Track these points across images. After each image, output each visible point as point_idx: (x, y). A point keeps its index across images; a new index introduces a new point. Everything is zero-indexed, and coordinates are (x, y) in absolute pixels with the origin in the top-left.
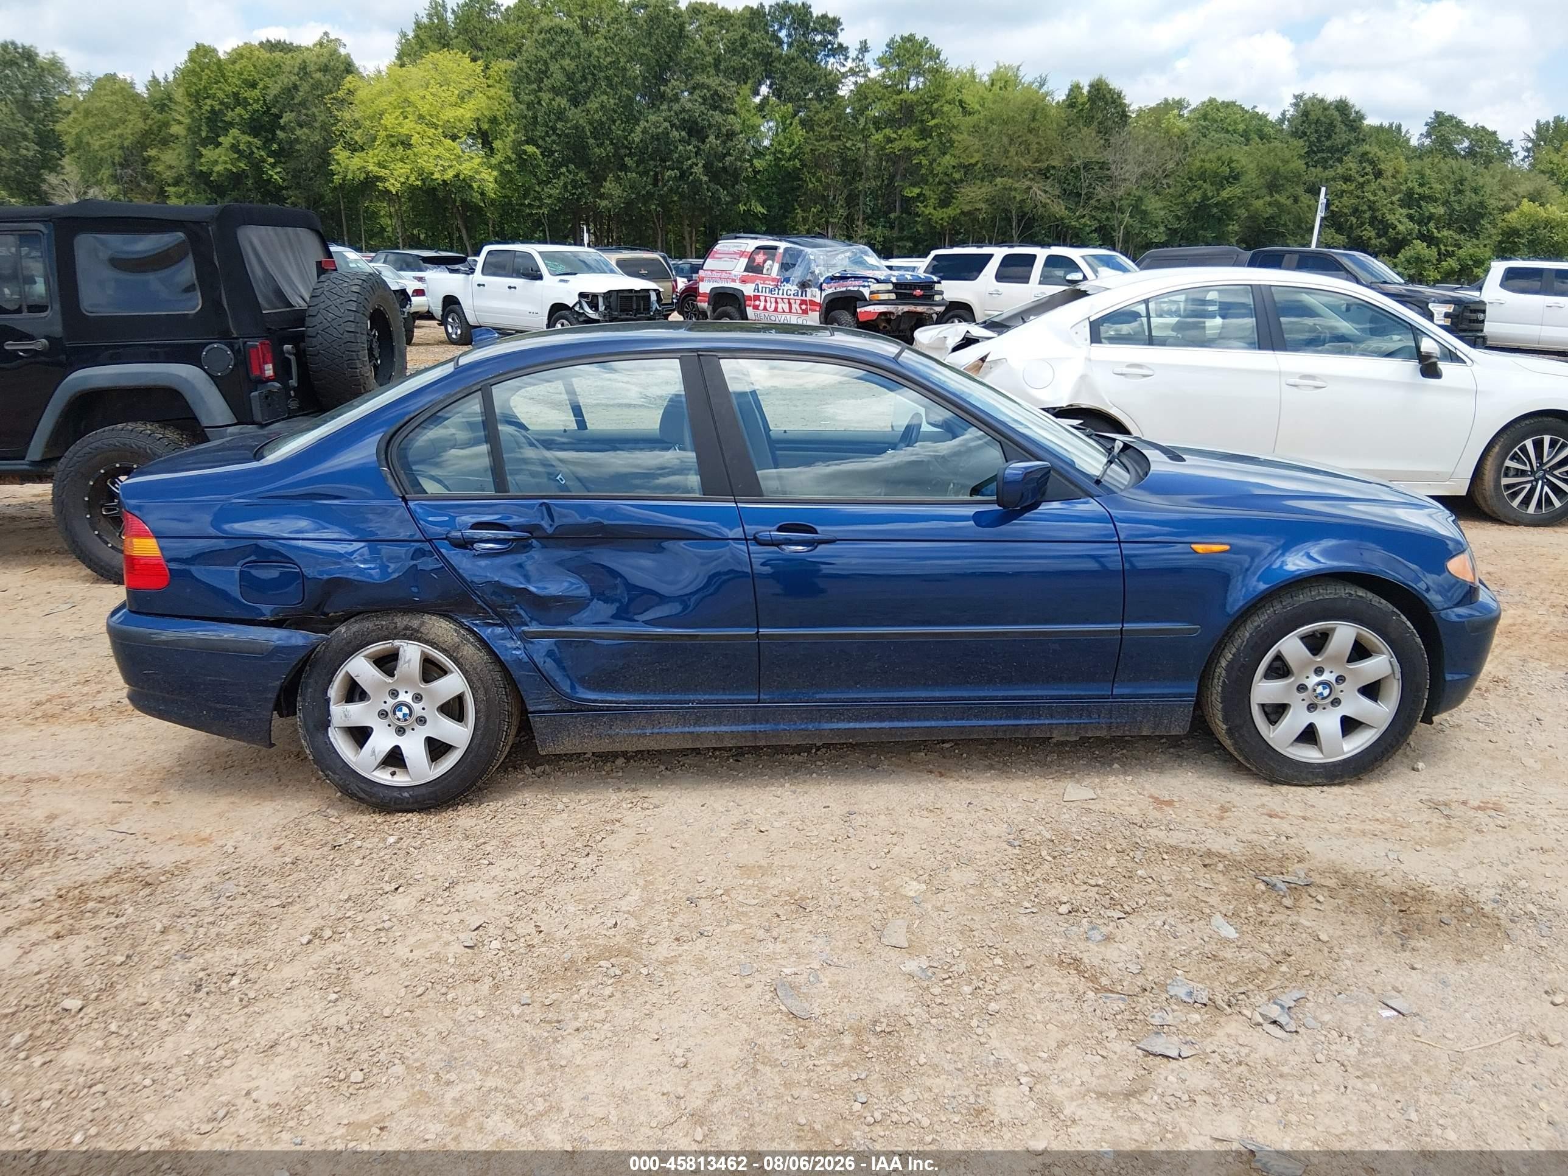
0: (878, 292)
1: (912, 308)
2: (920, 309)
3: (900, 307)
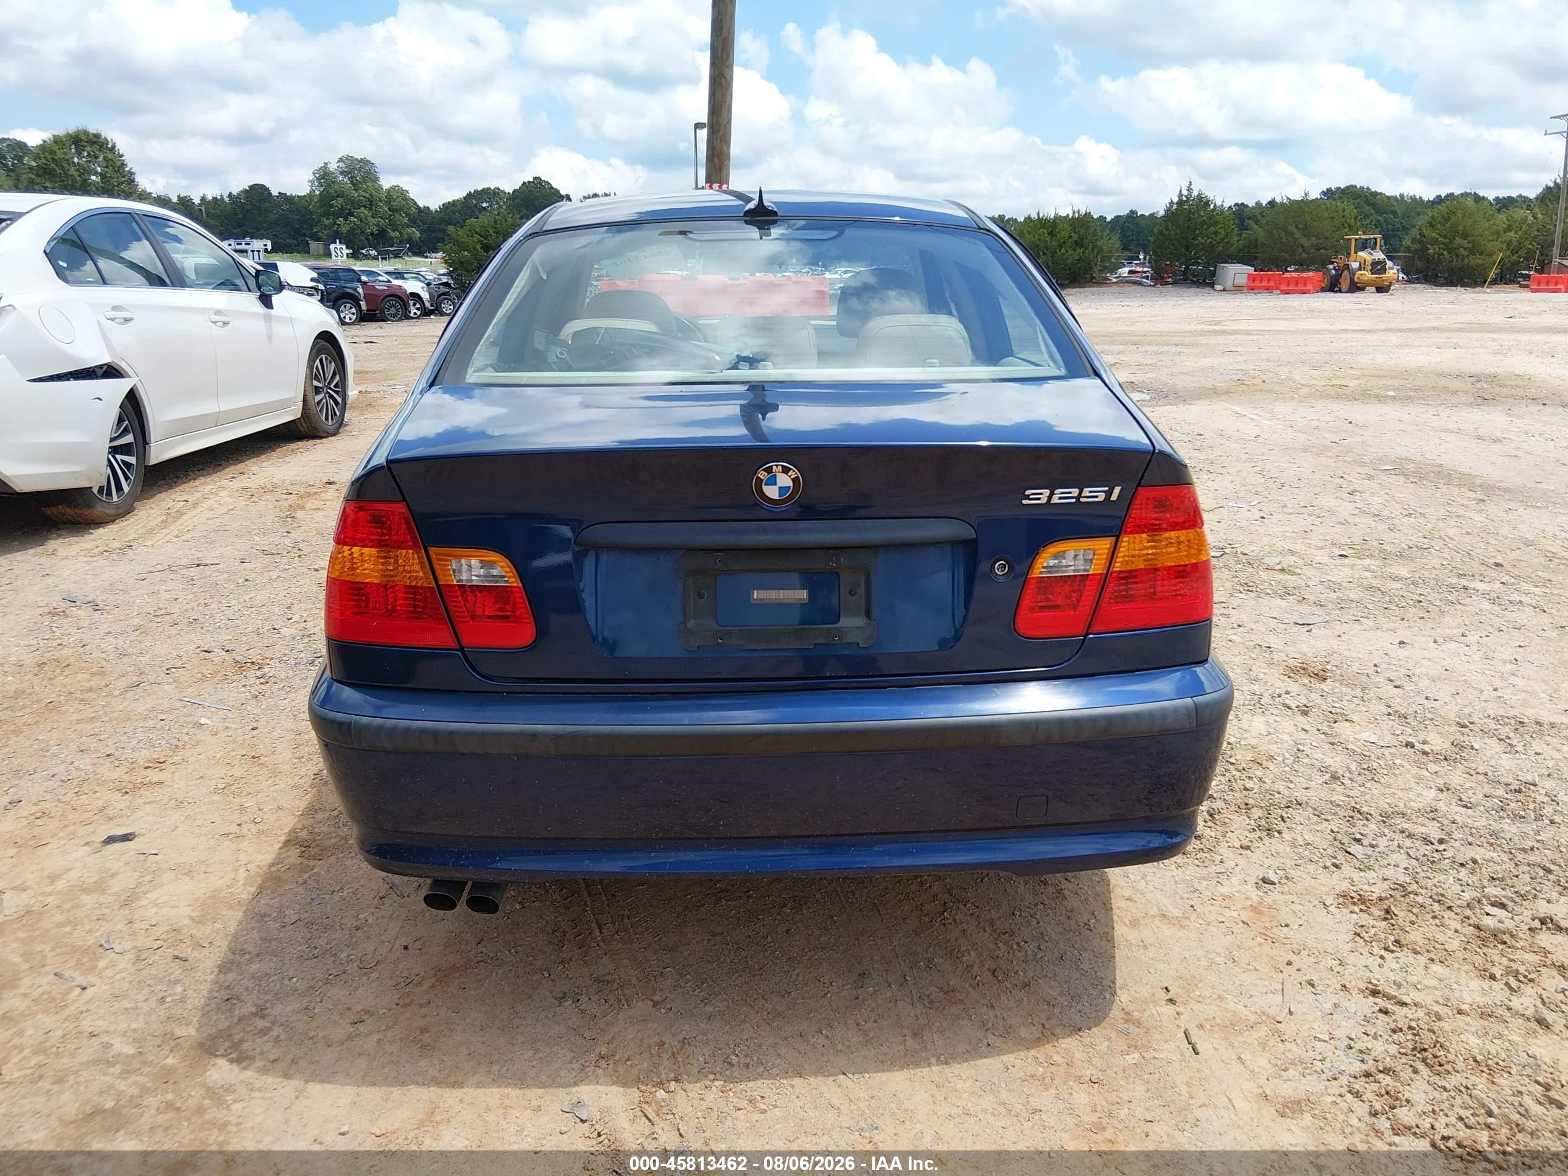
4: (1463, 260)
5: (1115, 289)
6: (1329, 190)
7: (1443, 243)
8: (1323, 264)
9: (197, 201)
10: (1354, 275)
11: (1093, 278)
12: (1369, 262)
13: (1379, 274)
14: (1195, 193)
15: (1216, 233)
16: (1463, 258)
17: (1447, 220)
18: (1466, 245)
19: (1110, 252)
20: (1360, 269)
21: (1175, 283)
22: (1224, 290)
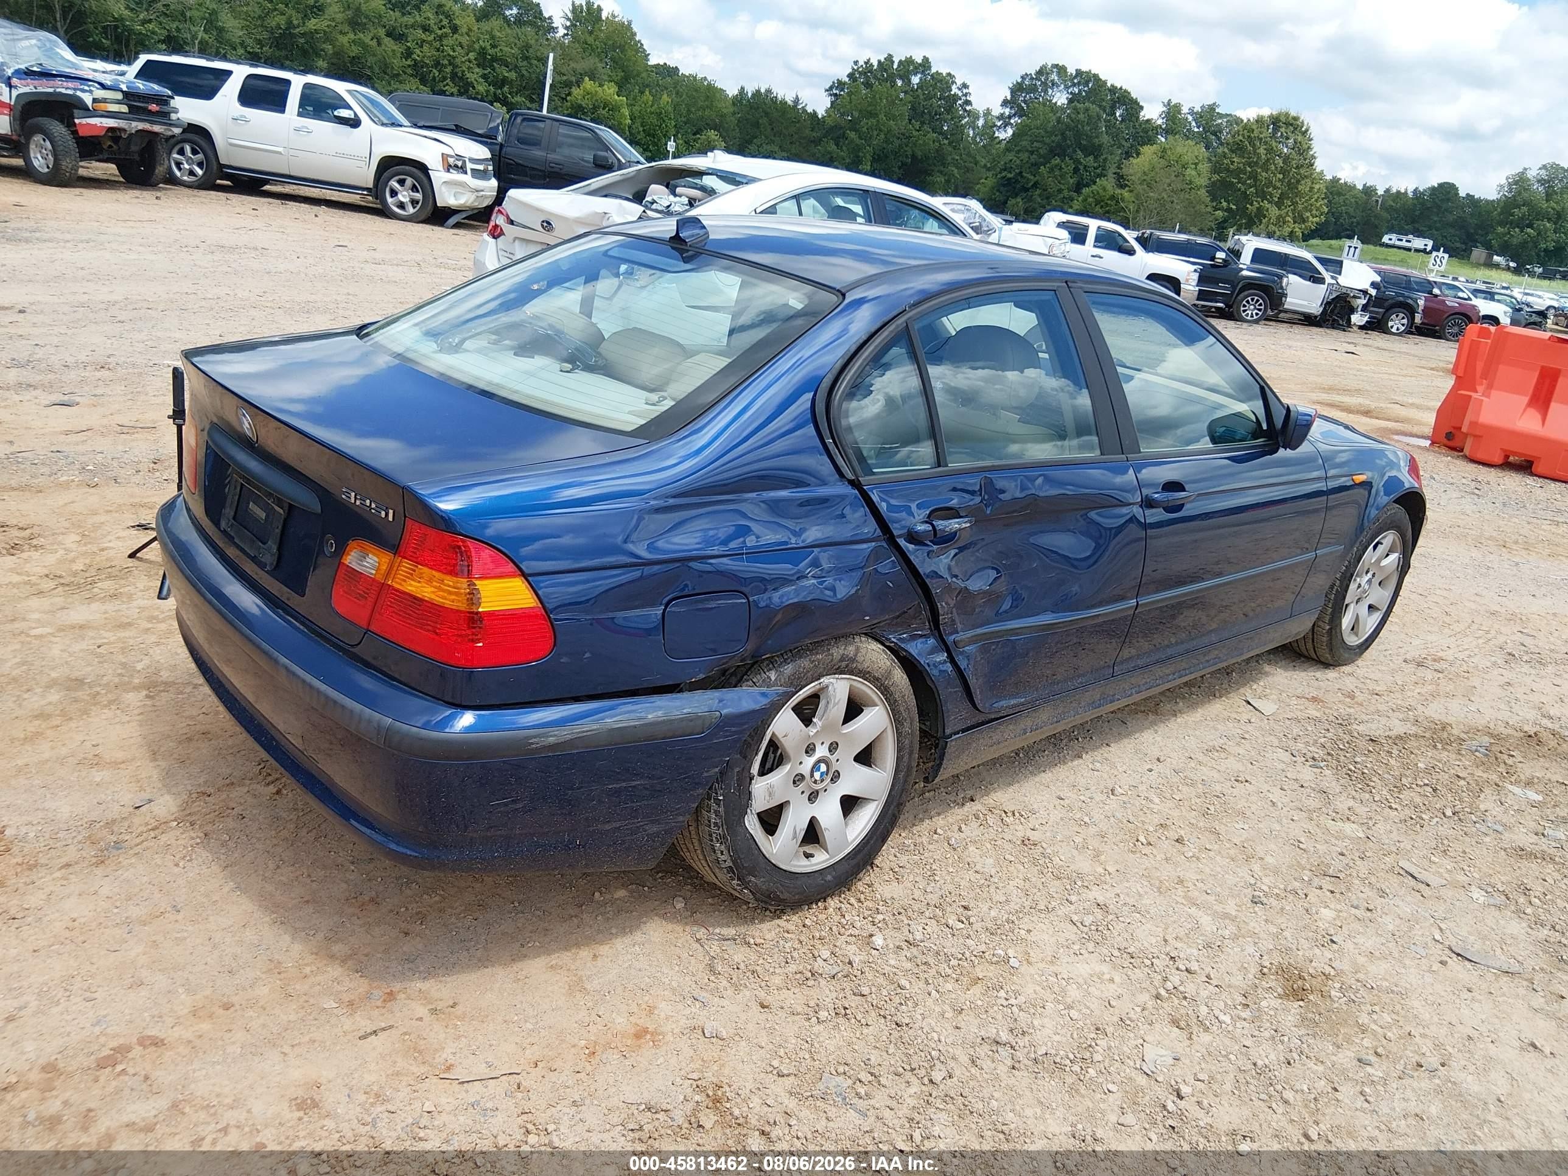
0: (104, 101)
1: (146, 126)
2: (157, 128)
3: (134, 124)
9: (1380, 192)
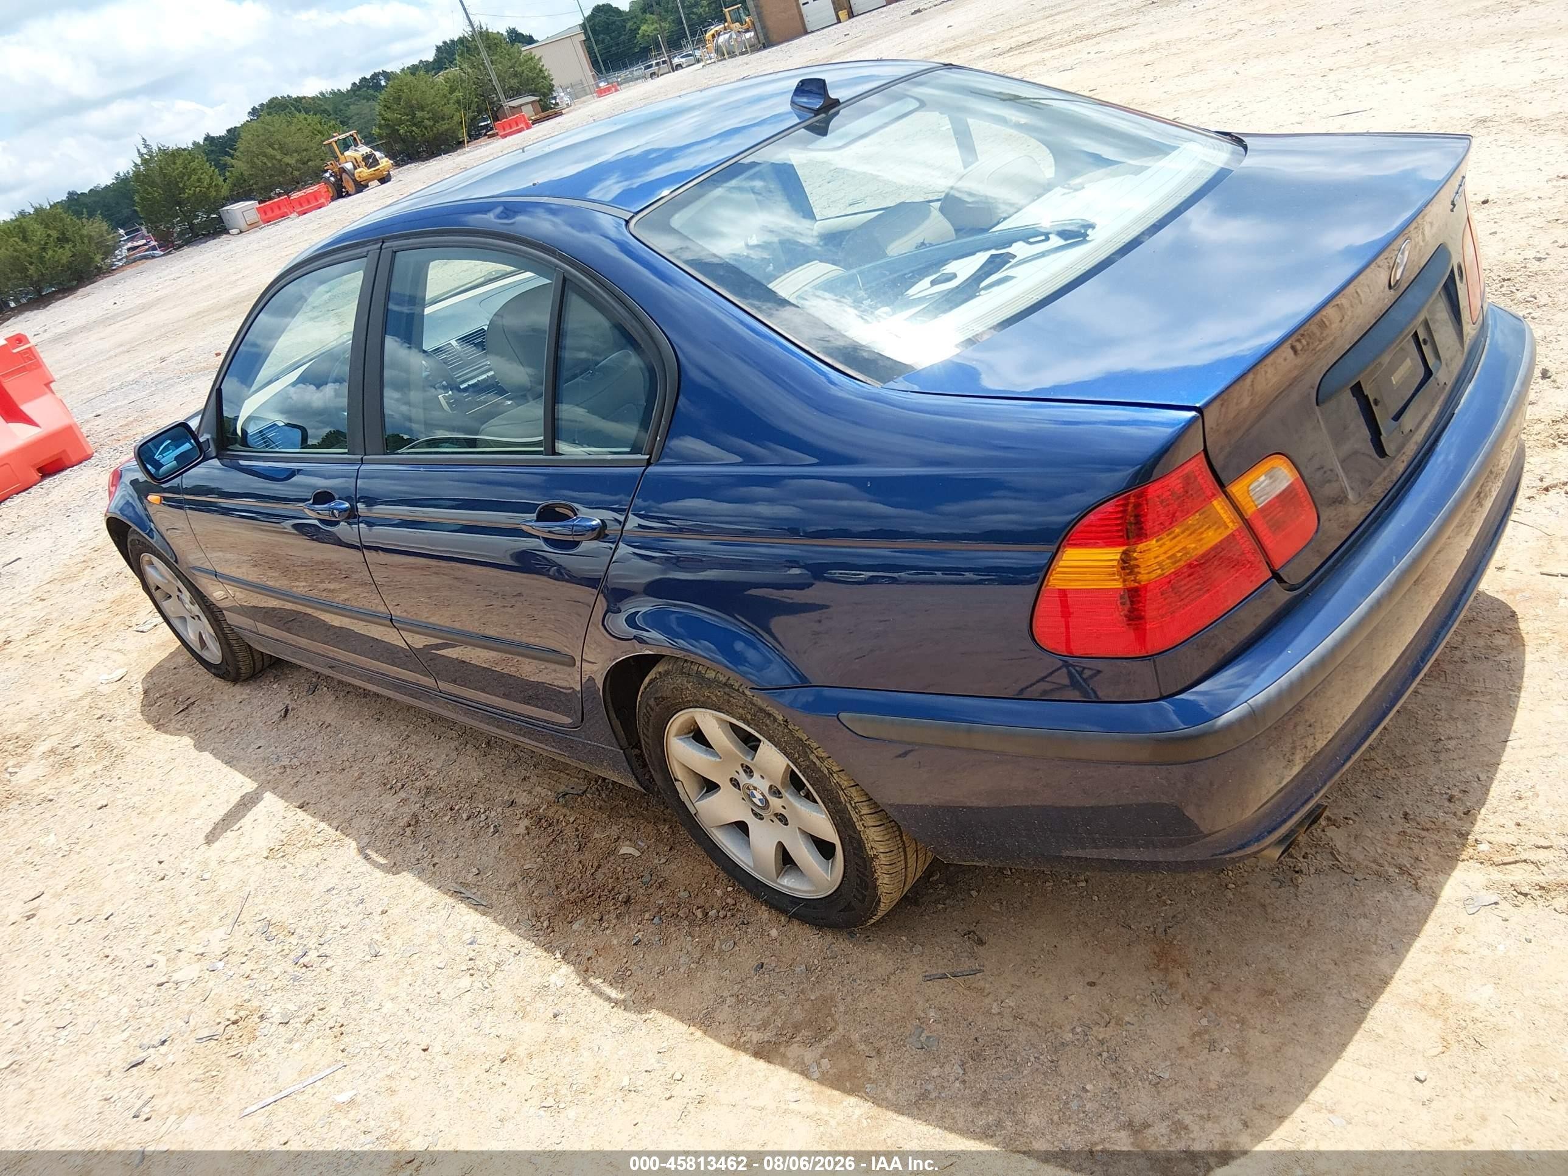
4: (432, 131)
5: (129, 271)
6: (254, 109)
7: (407, 121)
8: (317, 175)
10: (353, 175)
11: (99, 269)
12: (360, 159)
13: (375, 166)
14: (155, 149)
15: (199, 180)
16: (431, 128)
17: (400, 98)
18: (427, 116)
19: (102, 236)
20: (355, 168)
21: (188, 243)
22: (241, 232)
